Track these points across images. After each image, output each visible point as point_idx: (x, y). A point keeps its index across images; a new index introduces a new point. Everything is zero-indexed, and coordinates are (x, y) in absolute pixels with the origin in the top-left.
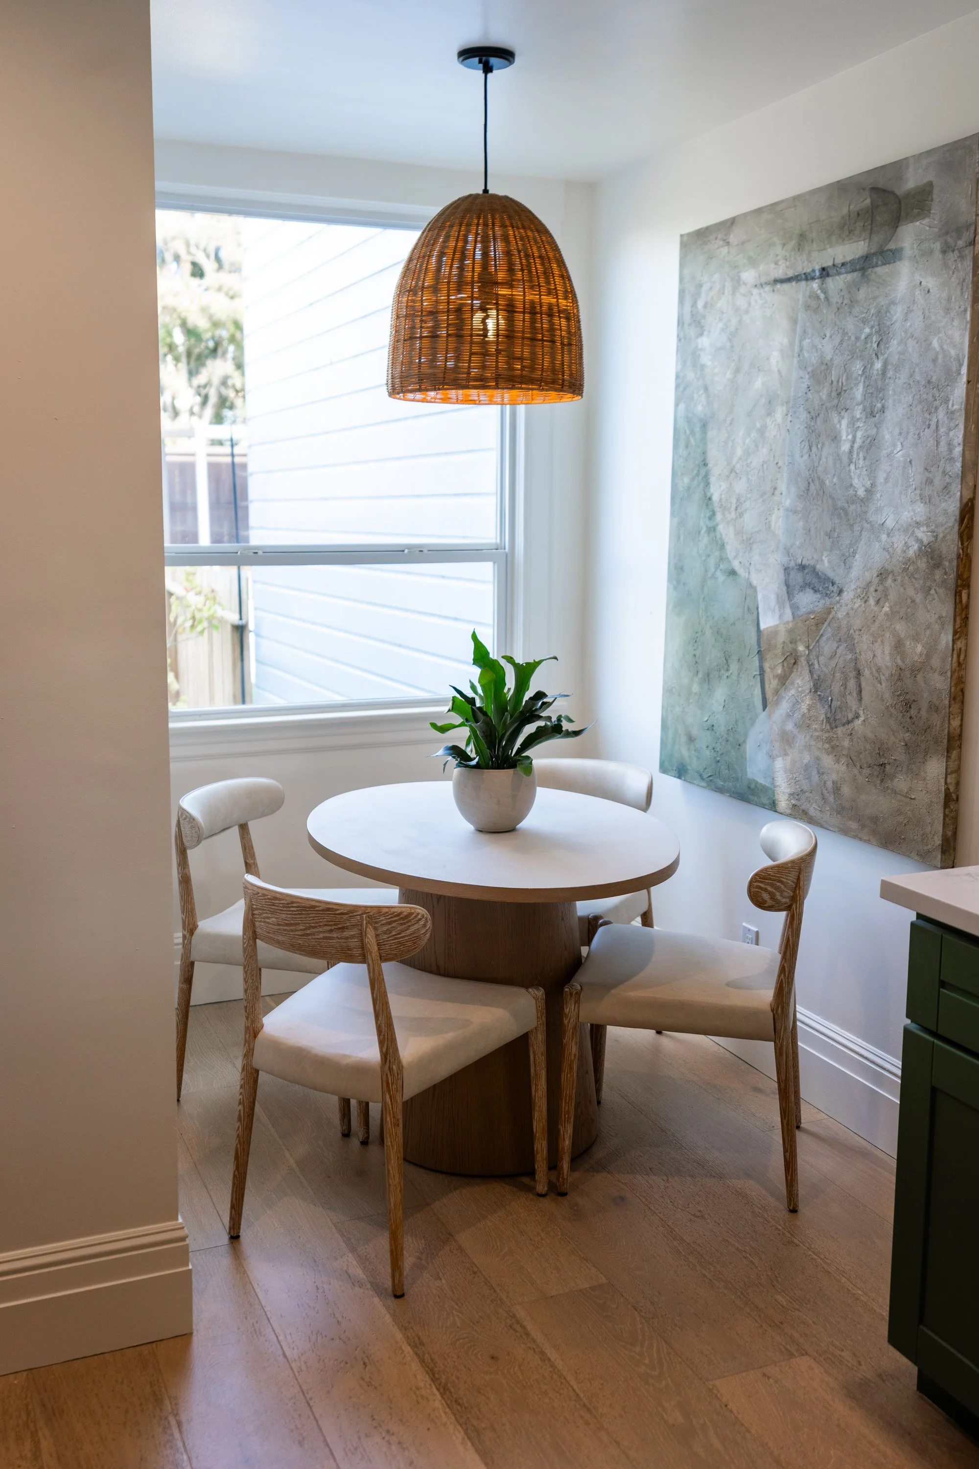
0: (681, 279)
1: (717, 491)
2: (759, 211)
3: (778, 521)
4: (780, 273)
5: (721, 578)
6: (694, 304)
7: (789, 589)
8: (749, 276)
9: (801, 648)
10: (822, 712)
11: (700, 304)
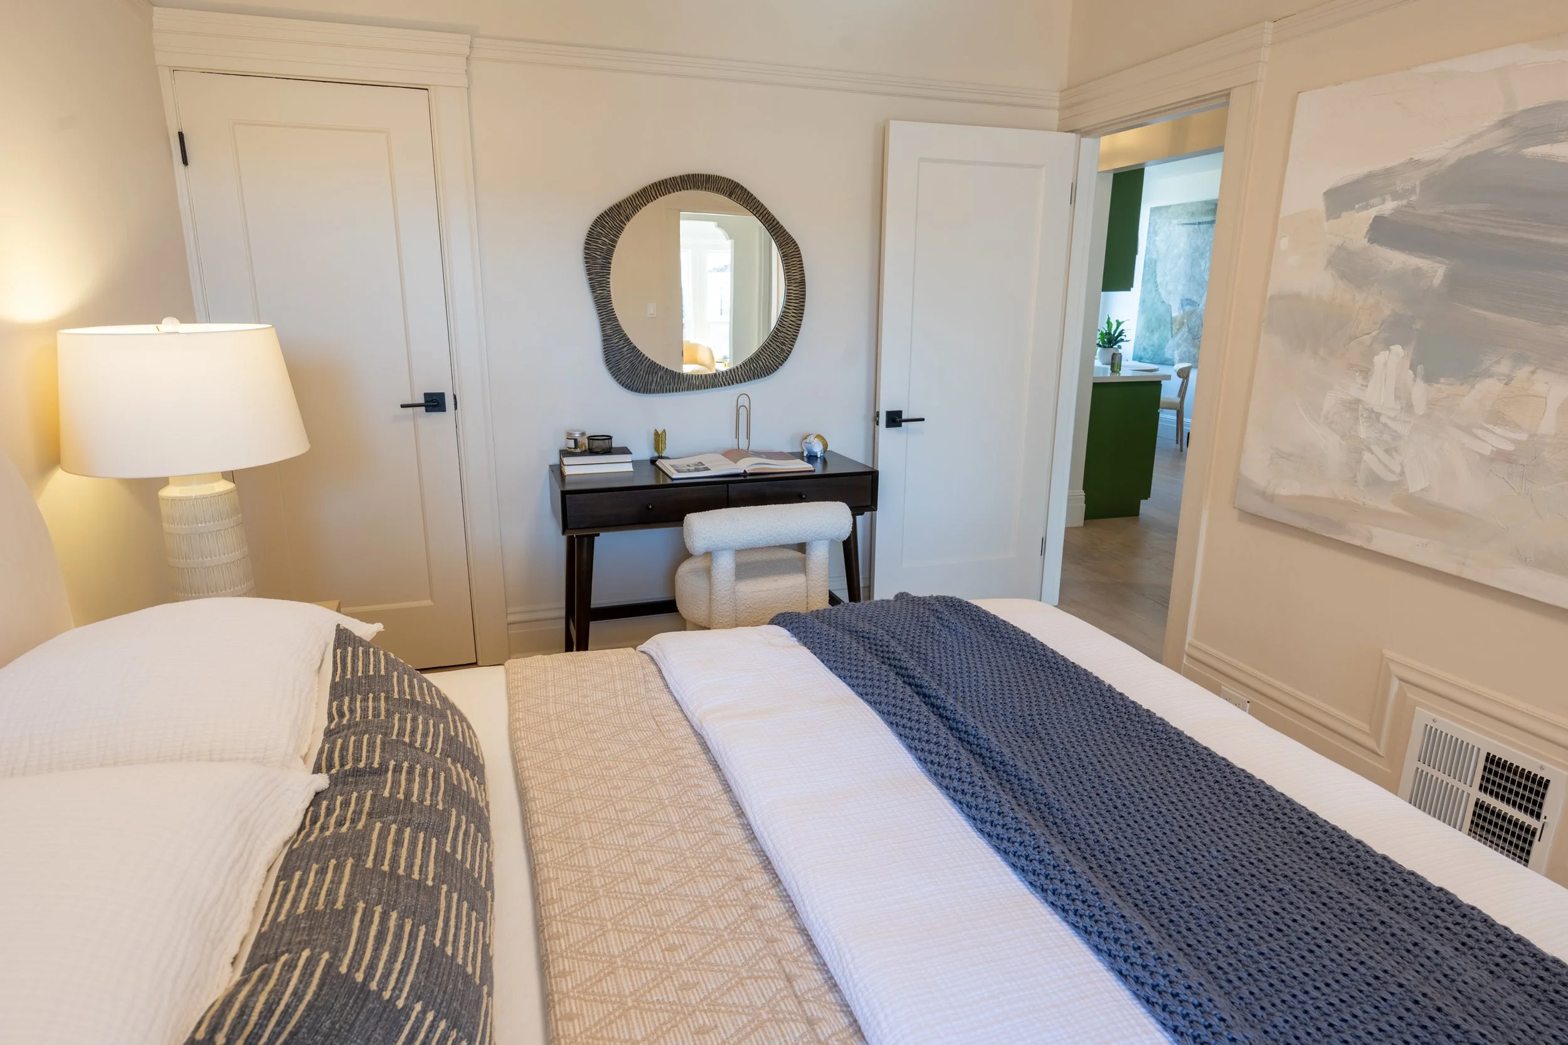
0: (1150, 220)
1: (1159, 280)
2: (1179, 205)
3: (1180, 288)
4: (1184, 222)
5: (1159, 304)
6: (1154, 228)
7: (1182, 305)
8: (1175, 222)
9: (1185, 320)
10: (1191, 337)
11: (1156, 228)
